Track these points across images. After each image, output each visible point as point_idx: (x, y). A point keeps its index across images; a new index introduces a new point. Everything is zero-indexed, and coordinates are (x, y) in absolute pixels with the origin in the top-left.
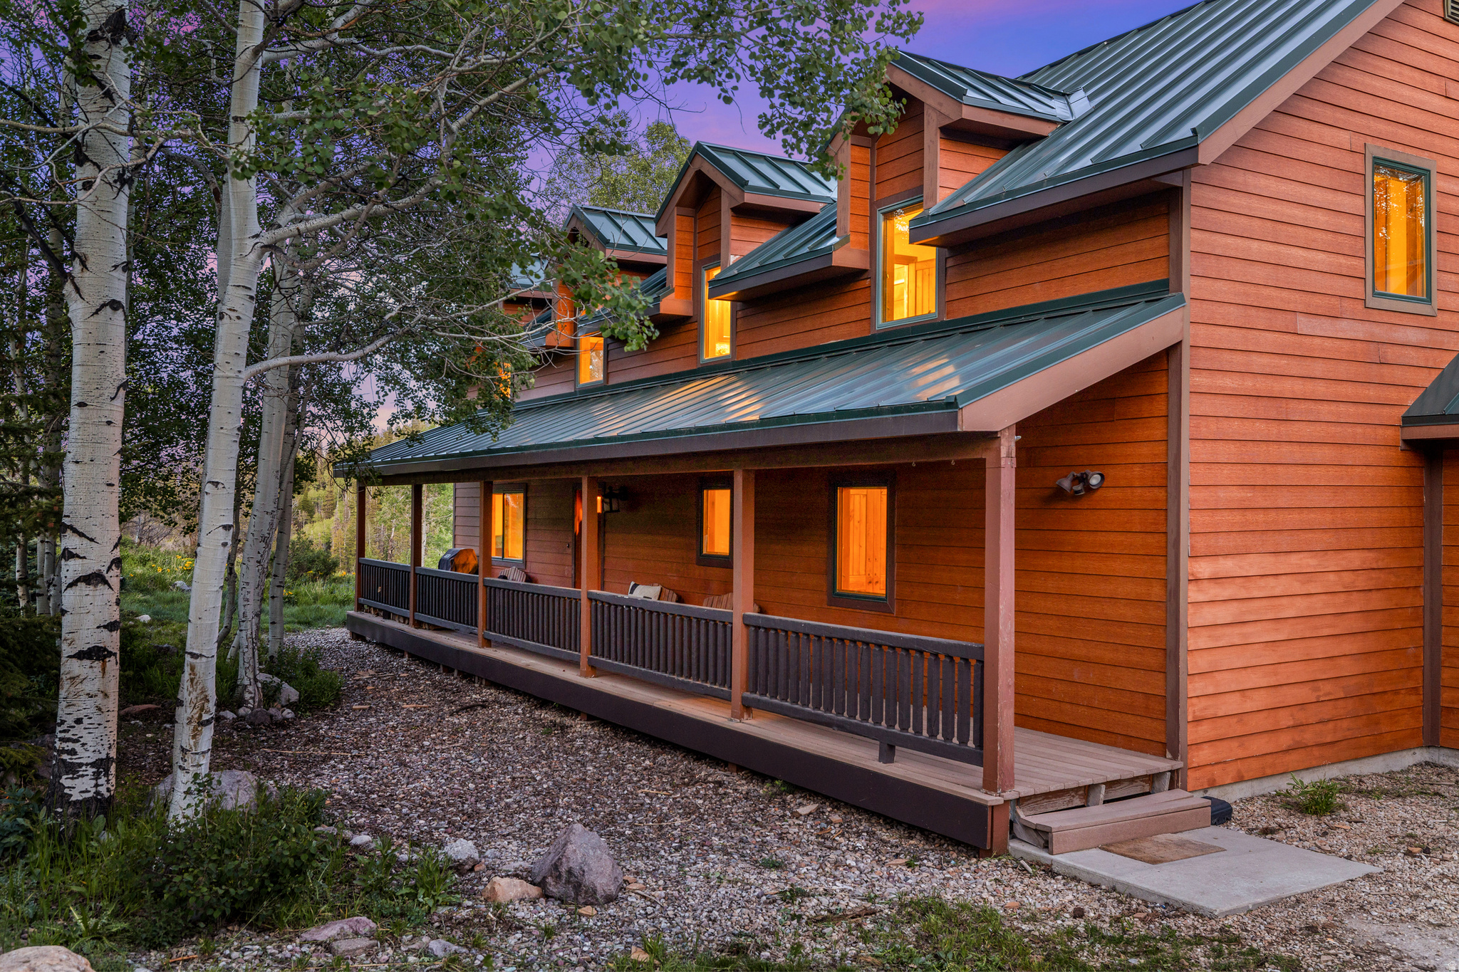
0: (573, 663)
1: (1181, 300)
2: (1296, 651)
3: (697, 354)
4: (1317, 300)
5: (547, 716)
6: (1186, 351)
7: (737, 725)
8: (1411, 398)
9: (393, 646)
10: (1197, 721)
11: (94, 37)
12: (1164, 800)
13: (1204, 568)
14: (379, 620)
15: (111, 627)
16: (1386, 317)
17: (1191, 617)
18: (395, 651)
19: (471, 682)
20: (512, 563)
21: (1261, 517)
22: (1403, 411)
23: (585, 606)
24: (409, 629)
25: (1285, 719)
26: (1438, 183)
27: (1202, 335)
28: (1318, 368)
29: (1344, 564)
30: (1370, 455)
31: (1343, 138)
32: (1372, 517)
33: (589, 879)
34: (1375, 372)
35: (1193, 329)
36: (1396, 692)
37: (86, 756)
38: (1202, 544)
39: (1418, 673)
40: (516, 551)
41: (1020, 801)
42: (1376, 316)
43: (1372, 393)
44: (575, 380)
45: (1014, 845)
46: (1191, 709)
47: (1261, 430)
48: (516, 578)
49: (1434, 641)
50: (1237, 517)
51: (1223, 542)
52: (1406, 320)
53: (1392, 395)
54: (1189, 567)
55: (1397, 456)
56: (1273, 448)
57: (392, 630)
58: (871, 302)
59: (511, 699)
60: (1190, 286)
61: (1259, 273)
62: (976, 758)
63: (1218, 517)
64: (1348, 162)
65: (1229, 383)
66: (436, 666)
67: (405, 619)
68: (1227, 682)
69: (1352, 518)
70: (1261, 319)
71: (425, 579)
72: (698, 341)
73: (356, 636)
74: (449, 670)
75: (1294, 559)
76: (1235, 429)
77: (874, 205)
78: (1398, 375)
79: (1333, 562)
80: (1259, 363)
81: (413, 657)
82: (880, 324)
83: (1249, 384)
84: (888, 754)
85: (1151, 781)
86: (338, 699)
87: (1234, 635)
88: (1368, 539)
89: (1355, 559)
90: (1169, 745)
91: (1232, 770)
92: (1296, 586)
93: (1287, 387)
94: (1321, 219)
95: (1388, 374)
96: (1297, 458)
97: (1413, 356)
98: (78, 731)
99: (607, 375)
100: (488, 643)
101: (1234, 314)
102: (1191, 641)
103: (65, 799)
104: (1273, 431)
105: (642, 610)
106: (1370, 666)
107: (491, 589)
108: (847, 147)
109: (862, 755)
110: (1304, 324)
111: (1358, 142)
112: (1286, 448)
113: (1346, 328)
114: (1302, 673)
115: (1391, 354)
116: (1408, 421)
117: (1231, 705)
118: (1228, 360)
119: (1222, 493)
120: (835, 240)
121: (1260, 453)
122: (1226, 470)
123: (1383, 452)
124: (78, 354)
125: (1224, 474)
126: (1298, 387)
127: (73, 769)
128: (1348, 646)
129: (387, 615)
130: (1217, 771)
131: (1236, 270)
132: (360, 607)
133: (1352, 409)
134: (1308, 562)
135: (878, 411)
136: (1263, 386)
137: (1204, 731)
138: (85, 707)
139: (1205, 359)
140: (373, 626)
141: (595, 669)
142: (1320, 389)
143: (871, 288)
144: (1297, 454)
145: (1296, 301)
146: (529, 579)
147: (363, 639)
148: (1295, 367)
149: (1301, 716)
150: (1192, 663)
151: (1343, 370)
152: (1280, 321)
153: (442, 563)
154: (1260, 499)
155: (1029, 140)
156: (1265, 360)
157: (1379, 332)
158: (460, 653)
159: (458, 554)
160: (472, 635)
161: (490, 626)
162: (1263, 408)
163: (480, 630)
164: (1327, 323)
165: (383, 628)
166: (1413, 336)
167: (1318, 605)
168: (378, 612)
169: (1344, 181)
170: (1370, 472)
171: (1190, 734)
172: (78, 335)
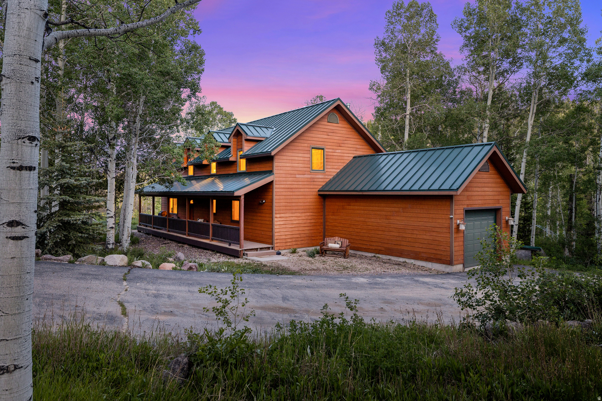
0: (185, 234)
1: (273, 174)
2: (296, 229)
3: (210, 172)
4: (300, 172)
5: (180, 245)
6: (274, 181)
7: (211, 243)
8: (320, 187)
9: (148, 233)
10: (277, 239)
11: (111, 140)
12: (271, 251)
13: (278, 216)
14: (145, 227)
15: (114, 224)
16: (314, 174)
17: (275, 223)
18: (148, 234)
19: (166, 240)
20: (174, 214)
21: (289, 207)
22: (318, 189)
23: (187, 223)
24: (152, 229)
25: (294, 240)
26: (326, 150)
27: (277, 179)
28: (300, 183)
29: (306, 215)
30: (311, 197)
31: (306, 145)
32: (312, 207)
33: (181, 258)
34: (312, 183)
35: (276, 178)
36: (317, 236)
37: (111, 242)
38: (277, 212)
39: (322, 233)
40: (175, 212)
41: (245, 250)
42: (313, 174)
43: (312, 187)
44: (188, 174)
45: (244, 257)
46: (275, 238)
47: (289, 193)
48: (175, 218)
49: (324, 228)
50: (285, 207)
51: (281, 211)
52: (319, 174)
53: (316, 187)
54: (275, 215)
55: (317, 197)
56: (291, 196)
57: (148, 229)
58: (237, 167)
59: (174, 242)
60: (275, 171)
61: (289, 168)
62: (239, 244)
63: (281, 207)
64: (307, 149)
65: (282, 186)
66: (158, 237)
67: (151, 227)
68: (282, 233)
69: (307, 207)
70: (289, 176)
71: (156, 218)
72: (210, 170)
73: (139, 231)
74: (161, 238)
75: (296, 214)
76: (284, 193)
77: (237, 149)
78: (317, 183)
79: (303, 215)
80: (288, 183)
81: (153, 235)
82: (238, 171)
83: (287, 186)
84: (230, 245)
85: (269, 248)
86: (138, 243)
87: (284, 226)
88: (311, 211)
89: (308, 214)
90: (272, 243)
91: (283, 248)
92: (296, 218)
93: (294, 186)
94: (301, 159)
95: (315, 183)
96: (296, 198)
97: (321, 180)
98: (110, 239)
99: (194, 174)
100: (169, 231)
101: (284, 176)
102: (275, 227)
103: (108, 248)
104: (291, 193)
105: (200, 224)
106: (312, 232)
107: (169, 220)
108: (232, 139)
109: (226, 246)
110: (297, 176)
111: (309, 145)
112: (294, 196)
113: (306, 176)
114: (297, 232)
115: (316, 180)
116: (319, 191)
117: (284, 237)
118: (282, 183)
119: (281, 204)
120: (231, 155)
121: (289, 197)
122: (282, 200)
123: (314, 196)
124: (109, 185)
125: (282, 201)
126: (296, 186)
127: (109, 244)
128: (307, 228)
129: (146, 226)
130: (281, 248)
131: (284, 168)
132: (140, 225)
133: (307, 189)
134: (299, 215)
135: (226, 192)
136: (289, 186)
137: (278, 241)
138: (111, 235)
139: (278, 183)
140: (144, 229)
141: (189, 235)
142: (301, 186)
143: (237, 164)
144: (296, 197)
145: (296, 172)
146: (178, 218)
147: (141, 232)
148: (296, 183)
149: (297, 239)
150: (275, 230)
151: (305, 183)
152: (293, 176)
153: (159, 214)
154: (289, 205)
155: (261, 141)
156: (290, 182)
157: (313, 176)
158: (163, 233)
159: (162, 212)
160: (165, 230)
161: (169, 228)
162: (289, 190)
163: (167, 229)
164: (302, 175)
165: (146, 229)
166: (320, 176)
167: (300, 222)
168: (144, 225)
169: (306, 152)
170: (311, 200)
171: (275, 241)
172: (109, 182)
